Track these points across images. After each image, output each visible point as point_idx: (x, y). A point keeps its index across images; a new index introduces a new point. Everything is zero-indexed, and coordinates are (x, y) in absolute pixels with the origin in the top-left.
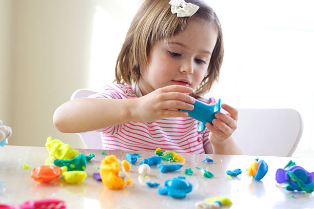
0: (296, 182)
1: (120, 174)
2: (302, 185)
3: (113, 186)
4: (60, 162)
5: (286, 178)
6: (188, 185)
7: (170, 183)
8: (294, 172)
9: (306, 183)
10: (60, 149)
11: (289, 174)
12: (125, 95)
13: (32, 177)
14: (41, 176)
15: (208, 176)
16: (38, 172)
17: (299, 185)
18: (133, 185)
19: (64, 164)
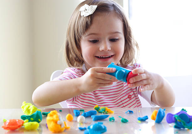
0: (180, 122)
1: (58, 122)
2: (184, 124)
3: (54, 131)
4: (24, 117)
5: (173, 120)
6: (103, 127)
7: (91, 127)
8: (179, 116)
9: (188, 123)
10: (29, 109)
11: (175, 117)
12: (77, 74)
13: (3, 127)
14: (8, 126)
15: (124, 121)
16: (7, 124)
17: (183, 124)
18: (71, 129)
19: (27, 118)
